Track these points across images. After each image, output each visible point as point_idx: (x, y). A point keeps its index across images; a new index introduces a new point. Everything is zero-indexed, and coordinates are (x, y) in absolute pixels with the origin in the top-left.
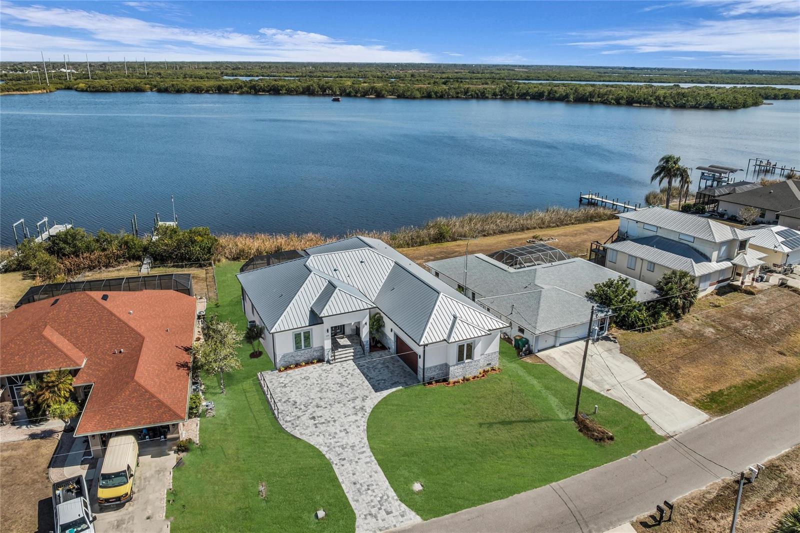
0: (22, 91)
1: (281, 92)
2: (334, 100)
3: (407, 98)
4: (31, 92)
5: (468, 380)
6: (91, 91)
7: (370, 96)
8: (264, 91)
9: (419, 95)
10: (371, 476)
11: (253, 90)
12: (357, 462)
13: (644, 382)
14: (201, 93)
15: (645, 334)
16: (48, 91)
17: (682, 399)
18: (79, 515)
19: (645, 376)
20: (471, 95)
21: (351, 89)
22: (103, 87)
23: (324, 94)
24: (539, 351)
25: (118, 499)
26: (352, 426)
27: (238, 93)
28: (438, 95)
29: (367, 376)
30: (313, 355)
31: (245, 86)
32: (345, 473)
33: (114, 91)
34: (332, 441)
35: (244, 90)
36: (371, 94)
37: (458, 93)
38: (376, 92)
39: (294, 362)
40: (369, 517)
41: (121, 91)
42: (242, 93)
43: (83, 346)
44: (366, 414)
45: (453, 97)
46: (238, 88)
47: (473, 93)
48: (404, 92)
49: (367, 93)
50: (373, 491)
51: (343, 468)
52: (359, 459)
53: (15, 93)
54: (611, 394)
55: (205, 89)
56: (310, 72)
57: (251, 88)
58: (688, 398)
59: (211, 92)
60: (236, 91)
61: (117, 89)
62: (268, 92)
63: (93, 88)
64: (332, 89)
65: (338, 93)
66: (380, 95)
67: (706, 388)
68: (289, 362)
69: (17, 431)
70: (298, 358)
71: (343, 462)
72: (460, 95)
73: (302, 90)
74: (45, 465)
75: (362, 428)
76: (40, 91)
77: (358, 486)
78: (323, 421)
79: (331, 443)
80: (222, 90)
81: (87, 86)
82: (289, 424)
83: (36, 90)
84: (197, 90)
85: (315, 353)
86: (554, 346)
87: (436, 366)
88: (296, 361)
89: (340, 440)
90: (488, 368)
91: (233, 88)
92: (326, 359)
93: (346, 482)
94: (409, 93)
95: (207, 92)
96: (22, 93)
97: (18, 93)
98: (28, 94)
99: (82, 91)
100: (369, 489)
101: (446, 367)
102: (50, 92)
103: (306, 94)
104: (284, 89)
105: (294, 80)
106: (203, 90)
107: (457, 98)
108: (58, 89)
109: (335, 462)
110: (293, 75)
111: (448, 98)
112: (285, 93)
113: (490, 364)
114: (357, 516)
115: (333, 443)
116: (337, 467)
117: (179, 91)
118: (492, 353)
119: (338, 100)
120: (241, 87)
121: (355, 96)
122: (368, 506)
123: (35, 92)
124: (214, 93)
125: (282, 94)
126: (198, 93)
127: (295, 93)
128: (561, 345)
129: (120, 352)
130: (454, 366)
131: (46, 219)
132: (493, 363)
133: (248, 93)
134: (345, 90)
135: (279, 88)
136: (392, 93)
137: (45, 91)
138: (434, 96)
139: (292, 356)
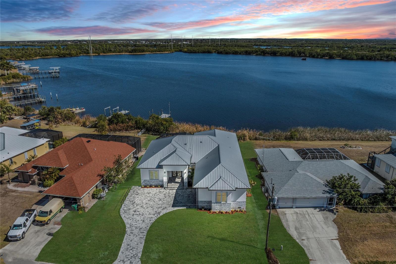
0: (161, 52)
1: (277, 54)
2: (303, 59)
3: (348, 59)
4: (164, 53)
5: (222, 213)
6: (189, 53)
7: (326, 58)
8: (268, 54)
9: (355, 58)
10: (137, 244)
11: (262, 53)
12: (137, 236)
13: (332, 242)
14: (237, 54)
15: (361, 214)
16: (171, 52)
17: (348, 259)
18: (21, 223)
19: (336, 238)
20: (391, 58)
21: (315, 54)
22: (194, 50)
23: (300, 56)
24: (279, 208)
25: (41, 222)
26: (148, 220)
27: (255, 54)
28: (369, 58)
29: (176, 199)
30: (159, 183)
31: (259, 51)
32: (128, 239)
33: (198, 52)
34: (134, 224)
35: (258, 53)
36: (326, 57)
37: (382, 57)
38: (330, 55)
39: (149, 185)
40: (122, 261)
41: (201, 53)
42: (257, 55)
43: (70, 160)
44: (159, 216)
45: (378, 60)
46: (255, 52)
47: (393, 57)
48: (347, 55)
49: (324, 56)
50: (133, 251)
51: (129, 237)
52: (139, 235)
53: (158, 53)
54: (302, 243)
55: (239, 52)
56: (302, 44)
57: (262, 52)
58: (354, 259)
59: (242, 54)
60: (254, 53)
61: (200, 52)
62: (270, 54)
63: (190, 51)
64: (305, 54)
65: (308, 55)
66: (331, 57)
67: (375, 257)
68: (147, 184)
69: (37, 188)
70: (151, 183)
71: (131, 234)
72: (383, 58)
73: (288, 53)
74: (34, 203)
75: (151, 222)
76: (168, 52)
77: (129, 247)
78: (138, 213)
79: (133, 224)
80: (248, 53)
81: (188, 50)
82: (123, 211)
83: (166, 51)
84: (235, 53)
85: (160, 183)
86: (292, 208)
87: (205, 201)
88: (150, 184)
89: (138, 224)
90: (239, 210)
91: (253, 52)
92: (164, 187)
93: (125, 243)
94: (349, 56)
95: (240, 54)
96: (160, 53)
97: (159, 53)
98: (163, 53)
99: (185, 52)
100: (132, 249)
101: (210, 202)
102: (172, 52)
103: (290, 56)
104: (279, 53)
105: (288, 48)
106: (238, 53)
107: (381, 60)
108: (176, 51)
109: (128, 233)
110: (291, 45)
111: (375, 60)
112: (279, 55)
113: (240, 208)
114: (117, 259)
115: (134, 225)
116: (127, 235)
117: (227, 53)
118: (241, 202)
119: (305, 59)
120: (257, 52)
121: (317, 58)
122: (125, 257)
123: (166, 52)
124: (243, 54)
125: (278, 56)
126: (236, 54)
127: (284, 55)
128: (296, 208)
129: (81, 165)
130: (215, 203)
131: (118, 108)
132: (242, 207)
133: (260, 55)
134: (312, 54)
135: (277, 52)
136: (339, 56)
137: (170, 52)
138: (365, 58)
139: (149, 181)
